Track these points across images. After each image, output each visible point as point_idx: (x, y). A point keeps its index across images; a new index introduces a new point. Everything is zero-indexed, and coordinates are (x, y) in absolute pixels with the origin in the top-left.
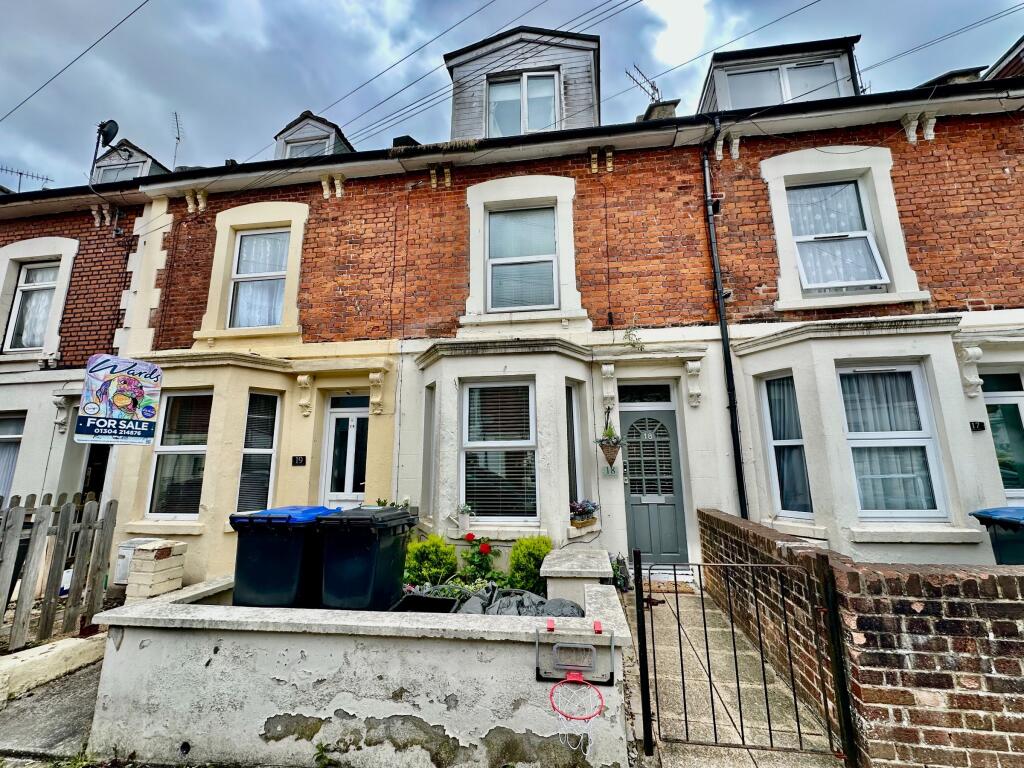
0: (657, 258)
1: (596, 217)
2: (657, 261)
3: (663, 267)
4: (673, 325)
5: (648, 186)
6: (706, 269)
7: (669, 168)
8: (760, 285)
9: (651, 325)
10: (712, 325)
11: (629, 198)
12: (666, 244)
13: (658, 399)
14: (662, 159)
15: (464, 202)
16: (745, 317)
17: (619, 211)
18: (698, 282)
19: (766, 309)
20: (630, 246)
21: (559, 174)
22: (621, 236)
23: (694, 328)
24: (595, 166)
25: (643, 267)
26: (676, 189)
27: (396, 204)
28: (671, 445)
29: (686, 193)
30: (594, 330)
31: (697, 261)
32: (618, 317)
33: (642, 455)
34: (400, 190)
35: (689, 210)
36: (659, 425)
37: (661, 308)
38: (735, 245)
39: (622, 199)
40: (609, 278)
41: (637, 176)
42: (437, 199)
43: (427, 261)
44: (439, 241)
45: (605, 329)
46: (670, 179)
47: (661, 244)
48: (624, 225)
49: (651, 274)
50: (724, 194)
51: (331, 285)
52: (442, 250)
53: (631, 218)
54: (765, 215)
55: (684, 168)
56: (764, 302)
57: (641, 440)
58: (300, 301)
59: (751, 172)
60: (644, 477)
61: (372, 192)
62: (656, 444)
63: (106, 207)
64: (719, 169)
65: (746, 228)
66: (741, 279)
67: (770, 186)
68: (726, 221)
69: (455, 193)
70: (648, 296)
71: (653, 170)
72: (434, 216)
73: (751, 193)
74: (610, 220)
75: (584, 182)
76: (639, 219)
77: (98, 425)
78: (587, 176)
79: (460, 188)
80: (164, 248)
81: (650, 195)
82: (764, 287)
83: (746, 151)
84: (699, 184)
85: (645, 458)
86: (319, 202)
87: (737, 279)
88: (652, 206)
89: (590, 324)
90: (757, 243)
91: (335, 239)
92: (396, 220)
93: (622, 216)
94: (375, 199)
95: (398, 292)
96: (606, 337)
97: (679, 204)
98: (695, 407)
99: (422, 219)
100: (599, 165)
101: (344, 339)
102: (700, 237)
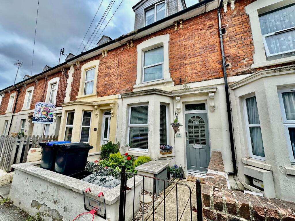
0: (199, 56)
1: (176, 46)
2: (199, 57)
3: (201, 59)
4: (204, 80)
5: (195, 30)
6: (219, 57)
7: (204, 21)
8: (244, 59)
9: (195, 81)
10: (221, 78)
11: (188, 36)
12: (203, 50)
13: (201, 109)
14: (202, 18)
15: (136, 50)
16: (236, 73)
17: (185, 42)
18: (215, 62)
19: (247, 69)
20: (189, 53)
21: (164, 34)
22: (185, 50)
23: (213, 80)
24: (176, 28)
25: (193, 60)
26: (207, 28)
27: (119, 55)
28: (205, 126)
29: (211, 29)
30: (175, 85)
31: (215, 54)
32: (183, 79)
33: (194, 129)
34: (120, 51)
35: (212, 35)
36: (200, 118)
37: (200, 74)
38: (232, 44)
39: (186, 37)
40: (180, 67)
41: (191, 28)
42: (129, 51)
43: (126, 70)
44: (129, 64)
45: (178, 84)
46: (204, 25)
47: (200, 50)
48: (186, 46)
49: (196, 62)
50: (228, 25)
51: (104, 81)
52: (130, 66)
53: (189, 43)
54: (247, 29)
55: (210, 19)
56: (246, 66)
57: (193, 124)
58: (97, 86)
59: (240, 12)
60: (194, 138)
61: (113, 53)
62: (199, 126)
63: (64, 69)
64: (225, 16)
65: (238, 36)
66: (235, 58)
67: (250, 16)
68: (228, 35)
69: (134, 48)
70: (195, 71)
71: (198, 24)
72: (128, 56)
73: (241, 21)
74: (181, 46)
75: (173, 34)
76: (192, 43)
77: (38, 119)
78: (174, 32)
79: (135, 46)
80: (73, 77)
81: (196, 33)
82: (246, 59)
83: (238, 4)
84: (217, 24)
85: (195, 131)
86: (102, 59)
87: (233, 58)
88: (197, 37)
89: (173, 83)
90: (243, 41)
91: (105, 68)
92: (119, 60)
93: (186, 43)
94: (114, 55)
95: (119, 81)
96: (178, 87)
97: (208, 33)
98: (213, 111)
99: (125, 58)
100: (178, 27)
101: (106, 95)
102: (217, 44)
